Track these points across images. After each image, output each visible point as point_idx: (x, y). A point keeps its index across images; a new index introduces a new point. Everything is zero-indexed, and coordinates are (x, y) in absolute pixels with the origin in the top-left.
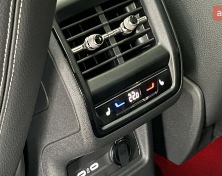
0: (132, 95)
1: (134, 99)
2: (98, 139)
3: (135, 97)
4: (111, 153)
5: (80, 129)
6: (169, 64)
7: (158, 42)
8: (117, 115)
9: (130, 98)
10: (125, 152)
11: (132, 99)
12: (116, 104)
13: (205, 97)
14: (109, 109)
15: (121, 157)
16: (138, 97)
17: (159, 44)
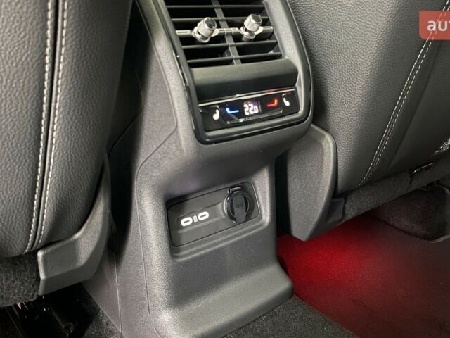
0: (250, 107)
1: (252, 113)
2: (200, 144)
3: (253, 110)
4: (225, 205)
5: (177, 127)
6: (296, 85)
7: (285, 56)
8: (228, 123)
9: (246, 110)
10: (242, 206)
11: (248, 111)
12: (227, 109)
13: (338, 147)
14: (217, 111)
15: (236, 210)
16: (257, 111)
17: (286, 58)
